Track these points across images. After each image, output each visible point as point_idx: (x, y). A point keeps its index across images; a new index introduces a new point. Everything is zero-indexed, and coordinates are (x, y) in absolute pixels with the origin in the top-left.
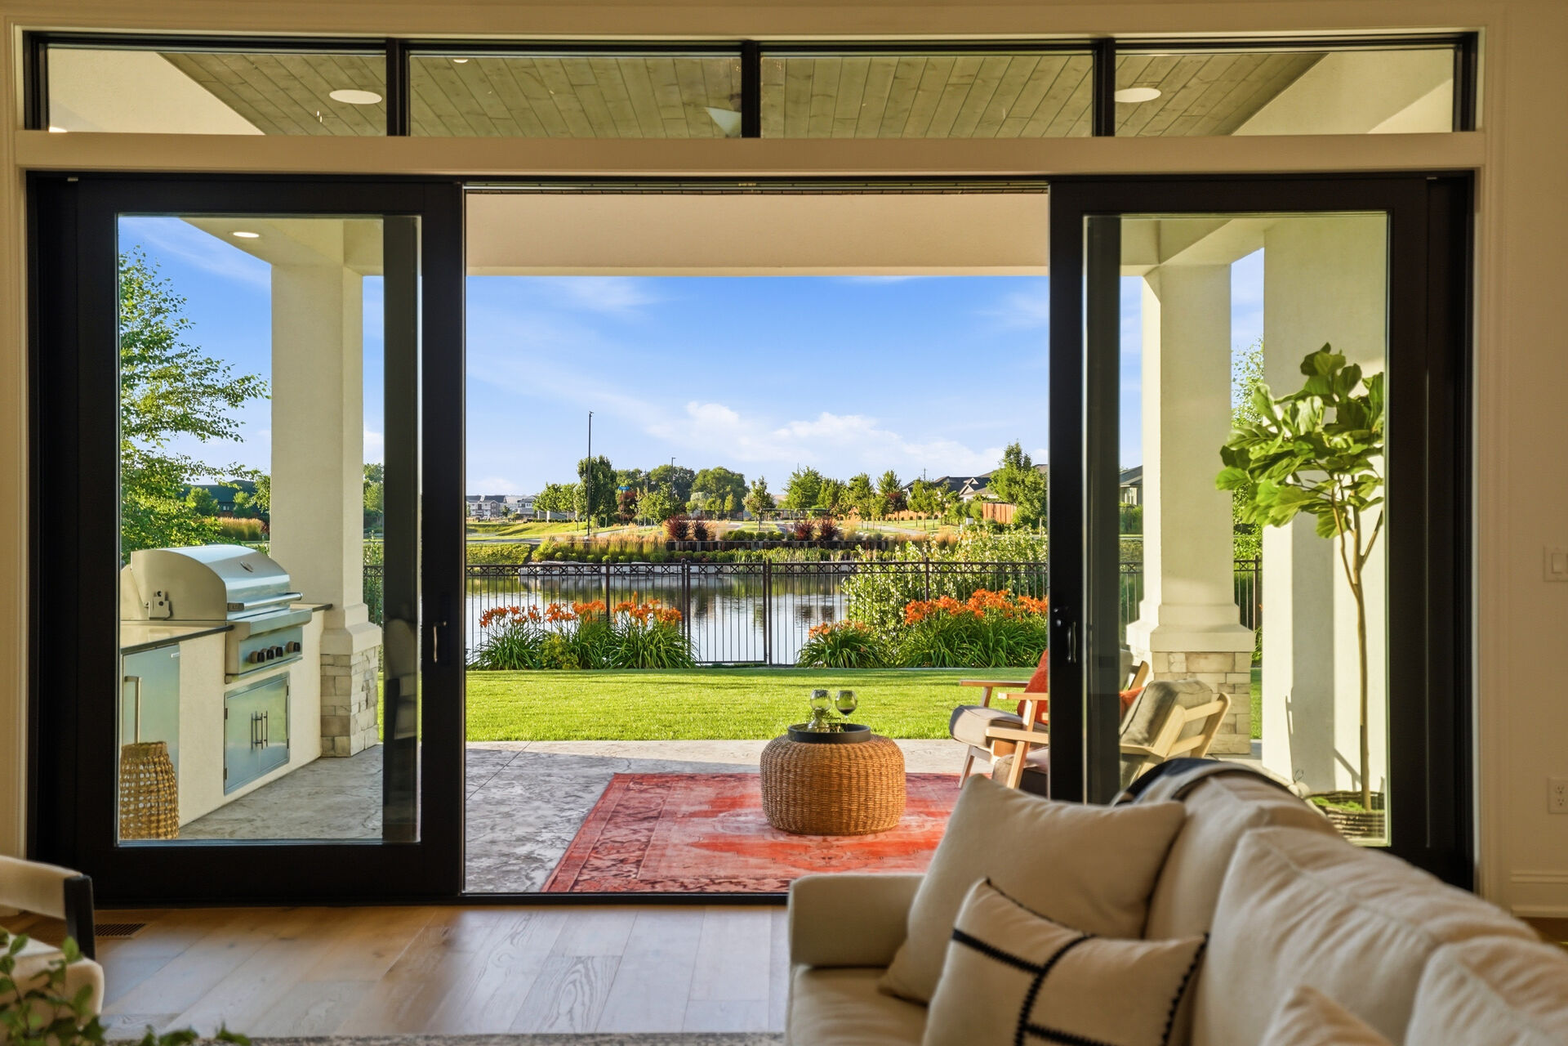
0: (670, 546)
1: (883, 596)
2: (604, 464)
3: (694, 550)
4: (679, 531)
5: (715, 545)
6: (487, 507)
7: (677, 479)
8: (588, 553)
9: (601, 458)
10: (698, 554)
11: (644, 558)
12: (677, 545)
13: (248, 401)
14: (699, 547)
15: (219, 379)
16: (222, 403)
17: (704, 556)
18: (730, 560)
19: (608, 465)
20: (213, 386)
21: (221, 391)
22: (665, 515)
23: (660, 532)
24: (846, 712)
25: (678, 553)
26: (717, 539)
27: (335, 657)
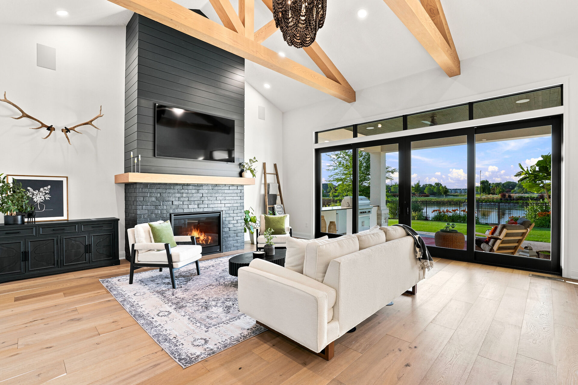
0: (501, 199)
1: (535, 211)
2: (487, 182)
3: (508, 200)
4: (504, 196)
5: (514, 199)
6: (453, 191)
7: (512, 184)
8: (479, 201)
9: (486, 180)
10: (509, 201)
11: (493, 202)
12: (503, 199)
13: (395, 173)
14: (509, 200)
15: (390, 169)
16: (390, 173)
17: (510, 202)
18: (518, 203)
19: (488, 182)
20: (389, 171)
21: (390, 171)
22: (500, 193)
23: (499, 196)
24: (453, 228)
25: (503, 201)
26: (514, 198)
27: (379, 214)
